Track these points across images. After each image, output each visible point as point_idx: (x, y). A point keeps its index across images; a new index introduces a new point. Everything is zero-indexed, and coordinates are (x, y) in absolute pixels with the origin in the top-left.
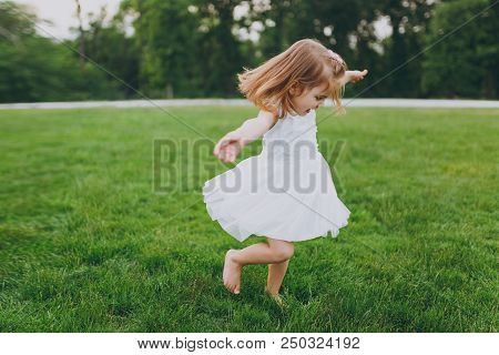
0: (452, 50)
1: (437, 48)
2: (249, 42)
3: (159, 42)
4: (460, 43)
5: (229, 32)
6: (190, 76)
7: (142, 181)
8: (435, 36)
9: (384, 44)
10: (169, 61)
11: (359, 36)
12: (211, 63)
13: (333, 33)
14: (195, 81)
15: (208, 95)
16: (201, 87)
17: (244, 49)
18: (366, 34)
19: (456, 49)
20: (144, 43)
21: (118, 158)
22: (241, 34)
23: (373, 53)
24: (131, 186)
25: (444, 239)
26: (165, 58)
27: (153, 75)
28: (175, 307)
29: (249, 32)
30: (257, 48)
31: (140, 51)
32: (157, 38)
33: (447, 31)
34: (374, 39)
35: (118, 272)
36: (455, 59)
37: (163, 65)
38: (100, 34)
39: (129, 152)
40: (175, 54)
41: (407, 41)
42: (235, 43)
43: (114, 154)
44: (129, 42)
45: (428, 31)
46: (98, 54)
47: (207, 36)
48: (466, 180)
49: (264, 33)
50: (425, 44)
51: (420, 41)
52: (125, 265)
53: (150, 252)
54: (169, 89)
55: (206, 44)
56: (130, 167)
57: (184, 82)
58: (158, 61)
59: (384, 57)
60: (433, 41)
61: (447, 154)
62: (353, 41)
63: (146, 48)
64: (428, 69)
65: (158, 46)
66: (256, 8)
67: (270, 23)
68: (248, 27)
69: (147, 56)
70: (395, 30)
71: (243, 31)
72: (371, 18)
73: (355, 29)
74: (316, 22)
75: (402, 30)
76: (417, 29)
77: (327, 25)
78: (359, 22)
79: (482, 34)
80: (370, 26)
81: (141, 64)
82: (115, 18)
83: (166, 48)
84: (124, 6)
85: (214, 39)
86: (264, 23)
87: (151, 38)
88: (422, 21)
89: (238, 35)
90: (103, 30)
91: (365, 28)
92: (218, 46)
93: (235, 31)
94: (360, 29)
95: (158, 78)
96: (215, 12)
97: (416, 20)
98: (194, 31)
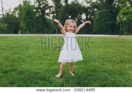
0: (100, 22)
1: (97, 22)
2: (50, 19)
3: (25, 19)
5: (44, 16)
6: (33, 28)
7: (19, 54)
8: (97, 19)
9: (84, 20)
10: (28, 24)
11: (78, 18)
13: (71, 17)
14: (35, 29)
15: (38, 33)
16: (36, 31)
17: (48, 21)
19: (102, 22)
20: (21, 19)
21: (13, 48)
22: (48, 17)
23: (81, 22)
24: (16, 55)
25: (92, 66)
26: (27, 23)
27: (24, 27)
28: (25, 82)
29: (49, 17)
30: (51, 21)
31: (20, 21)
32: (24, 18)
33: (99, 18)
34: (82, 19)
35: (11, 75)
36: (102, 24)
37: (26, 25)
38: (9, 16)
39: (16, 47)
40: (30, 22)
41: (90, 20)
42: (46, 19)
43: (12, 48)
44: (17, 19)
45: (95, 18)
46: (8, 22)
47: (38, 17)
48: (100, 53)
49: (53, 17)
50: (94, 21)
51: (93, 20)
52: (13, 73)
53: (20, 70)
54: (28, 31)
55: (38, 20)
56: (16, 50)
57: (32, 30)
58: (25, 24)
60: (96, 20)
61: (96, 47)
62: (76, 20)
63: (21, 20)
64: (95, 27)
65: (25, 20)
66: (51, 10)
67: (55, 15)
68: (49, 15)
69: (22, 22)
70: (87, 17)
71: (48, 16)
72: (81, 14)
73: (77, 17)
74: (67, 14)
75: (89, 17)
76: (92, 17)
77: (70, 15)
78: (78, 15)
79: (108, 19)
80: (81, 16)
81: (20, 25)
82: (13, 12)
83: (27, 20)
84: (16, 9)
85: (40, 18)
86: (53, 15)
87: (23, 18)
88: (94, 15)
89: (47, 17)
90: (10, 15)
91: (79, 16)
92: (41, 20)
93: (46, 16)
94: (78, 16)
95: (25, 28)
96: (40, 11)
97: (92, 15)
98: (35, 16)
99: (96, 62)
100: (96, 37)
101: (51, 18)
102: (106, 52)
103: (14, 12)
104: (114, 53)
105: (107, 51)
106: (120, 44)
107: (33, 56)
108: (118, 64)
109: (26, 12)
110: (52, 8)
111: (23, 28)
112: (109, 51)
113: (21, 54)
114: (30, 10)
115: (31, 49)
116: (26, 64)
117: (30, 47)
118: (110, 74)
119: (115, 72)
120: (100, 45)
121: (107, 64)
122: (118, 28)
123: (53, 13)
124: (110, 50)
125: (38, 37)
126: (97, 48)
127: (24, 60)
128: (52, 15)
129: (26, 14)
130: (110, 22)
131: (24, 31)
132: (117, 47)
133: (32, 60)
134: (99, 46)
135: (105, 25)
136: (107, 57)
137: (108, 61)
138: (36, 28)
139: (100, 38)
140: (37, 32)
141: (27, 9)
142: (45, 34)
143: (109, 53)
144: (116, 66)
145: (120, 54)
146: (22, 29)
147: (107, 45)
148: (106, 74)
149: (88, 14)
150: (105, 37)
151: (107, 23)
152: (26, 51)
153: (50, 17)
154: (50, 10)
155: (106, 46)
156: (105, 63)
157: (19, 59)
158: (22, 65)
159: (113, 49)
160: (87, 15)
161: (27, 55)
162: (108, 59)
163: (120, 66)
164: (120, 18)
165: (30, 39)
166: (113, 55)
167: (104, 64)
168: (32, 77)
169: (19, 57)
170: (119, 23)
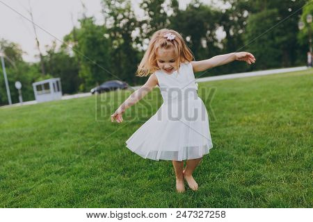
0: (260, 41)
2: (143, 51)
4: (265, 37)
5: (131, 46)
8: (250, 34)
9: (222, 42)
10: (95, 69)
11: (207, 40)
12: (122, 66)
13: (191, 39)
17: (140, 55)
18: (210, 39)
19: (263, 40)
20: (79, 59)
22: (139, 47)
23: (217, 48)
26: (93, 66)
27: (87, 77)
31: (78, 64)
32: (86, 55)
33: (257, 31)
34: (216, 41)
36: (264, 46)
37: (92, 71)
38: (54, 57)
41: (235, 39)
42: (136, 53)
44: (71, 60)
45: (246, 32)
46: (54, 69)
47: (117, 50)
50: (245, 40)
51: (243, 38)
54: (97, 84)
55: (117, 55)
58: (89, 68)
59: (223, 50)
60: (249, 37)
62: (204, 43)
63: (81, 62)
65: (88, 60)
66: (144, 31)
68: (141, 43)
69: (83, 67)
70: (228, 33)
71: (139, 45)
72: (213, 28)
73: (205, 36)
75: (232, 33)
76: (241, 31)
77: (187, 36)
78: (206, 32)
79: (277, 30)
80: (213, 33)
81: (80, 72)
82: (62, 46)
84: (67, 39)
88: (243, 27)
89: (137, 48)
90: (56, 54)
91: (210, 35)
92: (125, 56)
93: (134, 45)
95: (90, 79)
96: (121, 36)
97: (239, 27)
98: (110, 49)
103: (64, 46)
109: (87, 42)
110: (144, 26)
111: (86, 80)
114: (96, 36)
128: (147, 41)
129: (88, 47)
130: (284, 38)
135: (273, 46)
141: (90, 35)
146: (84, 82)
149: (230, 27)
151: (278, 40)
153: (144, 46)
154: (141, 31)
160: (227, 29)
164: (307, 25)
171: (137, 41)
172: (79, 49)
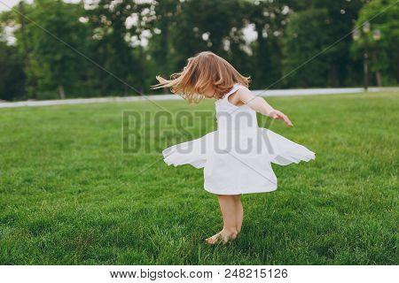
0: (303, 49)
1: (292, 49)
2: (140, 47)
3: (45, 49)
4: (309, 44)
5: (122, 39)
6: (84, 78)
8: (290, 39)
9: (251, 46)
10: (59, 66)
11: (231, 40)
13: (210, 37)
14: (89, 82)
15: (104, 94)
17: (136, 53)
18: (236, 38)
20: (29, 50)
22: (133, 41)
23: (243, 53)
26: (54, 63)
27: (42, 78)
29: (139, 39)
30: (147, 53)
31: (25, 58)
33: (299, 35)
34: (244, 42)
40: (65, 58)
41: (269, 43)
42: (128, 48)
45: (285, 35)
49: (152, 40)
50: (283, 46)
51: (279, 43)
54: (61, 90)
55: (101, 50)
57: (78, 84)
58: (46, 66)
59: (252, 57)
60: (289, 43)
62: (227, 45)
63: (31, 55)
64: (286, 65)
65: (45, 53)
66: (144, 18)
67: (158, 31)
68: (138, 34)
69: (33, 62)
70: (260, 34)
71: (134, 38)
72: (241, 26)
73: (228, 35)
74: (196, 29)
75: (265, 35)
76: (277, 33)
77: (205, 32)
78: (230, 29)
79: (325, 37)
80: (239, 32)
83: (54, 54)
85: (109, 46)
86: (152, 32)
87: (37, 46)
88: (281, 27)
89: (130, 42)
91: (235, 34)
92: (113, 51)
93: (127, 38)
94: (232, 34)
95: (46, 81)
96: (109, 23)
97: (275, 26)
98: (88, 39)
99: (295, 176)
100: (291, 97)
101: (144, 43)
102: (326, 143)
104: (350, 145)
105: (327, 138)
106: (367, 114)
107: (87, 169)
108: (365, 177)
110: (145, 12)
111: (40, 82)
112: (336, 139)
113: (35, 166)
115: (79, 148)
116: (58, 197)
117: (73, 142)
118: (342, 212)
119: (356, 205)
120: (306, 120)
121: (332, 179)
122: (358, 65)
123: (150, 26)
124: (336, 135)
125: (105, 108)
126: (295, 132)
127: (50, 184)
128: (146, 33)
130: (334, 49)
131: (43, 90)
132: (357, 124)
133: (85, 183)
134: (301, 127)
135: (318, 58)
136: (328, 157)
137: (334, 169)
138: (93, 77)
139: (306, 99)
140: (98, 92)
142: (129, 95)
143: (334, 145)
144: (360, 185)
145: (369, 146)
147: (327, 120)
148: (331, 213)
149: (263, 26)
150: (320, 95)
151: (325, 50)
152: (58, 155)
153: (143, 41)
154: (141, 19)
155: (324, 123)
156: (323, 177)
157: (29, 181)
158: (44, 202)
159: (347, 132)
160: (259, 29)
161: (62, 167)
162: (332, 164)
163: (371, 185)
164: (363, 35)
165: (71, 113)
166: (349, 149)
167: (321, 181)
168: (84, 237)
169: (29, 174)
170: (361, 50)
171: (133, 31)
172: (30, 35)
